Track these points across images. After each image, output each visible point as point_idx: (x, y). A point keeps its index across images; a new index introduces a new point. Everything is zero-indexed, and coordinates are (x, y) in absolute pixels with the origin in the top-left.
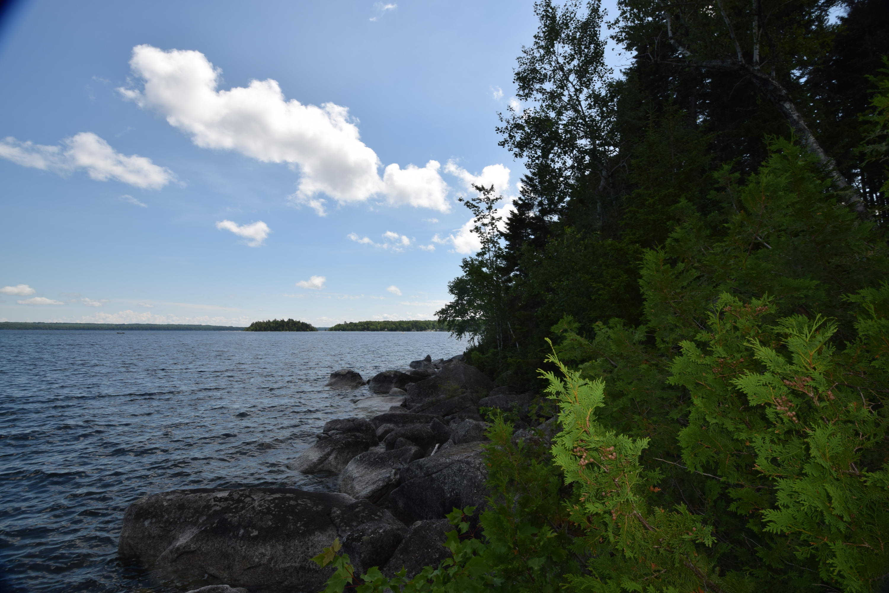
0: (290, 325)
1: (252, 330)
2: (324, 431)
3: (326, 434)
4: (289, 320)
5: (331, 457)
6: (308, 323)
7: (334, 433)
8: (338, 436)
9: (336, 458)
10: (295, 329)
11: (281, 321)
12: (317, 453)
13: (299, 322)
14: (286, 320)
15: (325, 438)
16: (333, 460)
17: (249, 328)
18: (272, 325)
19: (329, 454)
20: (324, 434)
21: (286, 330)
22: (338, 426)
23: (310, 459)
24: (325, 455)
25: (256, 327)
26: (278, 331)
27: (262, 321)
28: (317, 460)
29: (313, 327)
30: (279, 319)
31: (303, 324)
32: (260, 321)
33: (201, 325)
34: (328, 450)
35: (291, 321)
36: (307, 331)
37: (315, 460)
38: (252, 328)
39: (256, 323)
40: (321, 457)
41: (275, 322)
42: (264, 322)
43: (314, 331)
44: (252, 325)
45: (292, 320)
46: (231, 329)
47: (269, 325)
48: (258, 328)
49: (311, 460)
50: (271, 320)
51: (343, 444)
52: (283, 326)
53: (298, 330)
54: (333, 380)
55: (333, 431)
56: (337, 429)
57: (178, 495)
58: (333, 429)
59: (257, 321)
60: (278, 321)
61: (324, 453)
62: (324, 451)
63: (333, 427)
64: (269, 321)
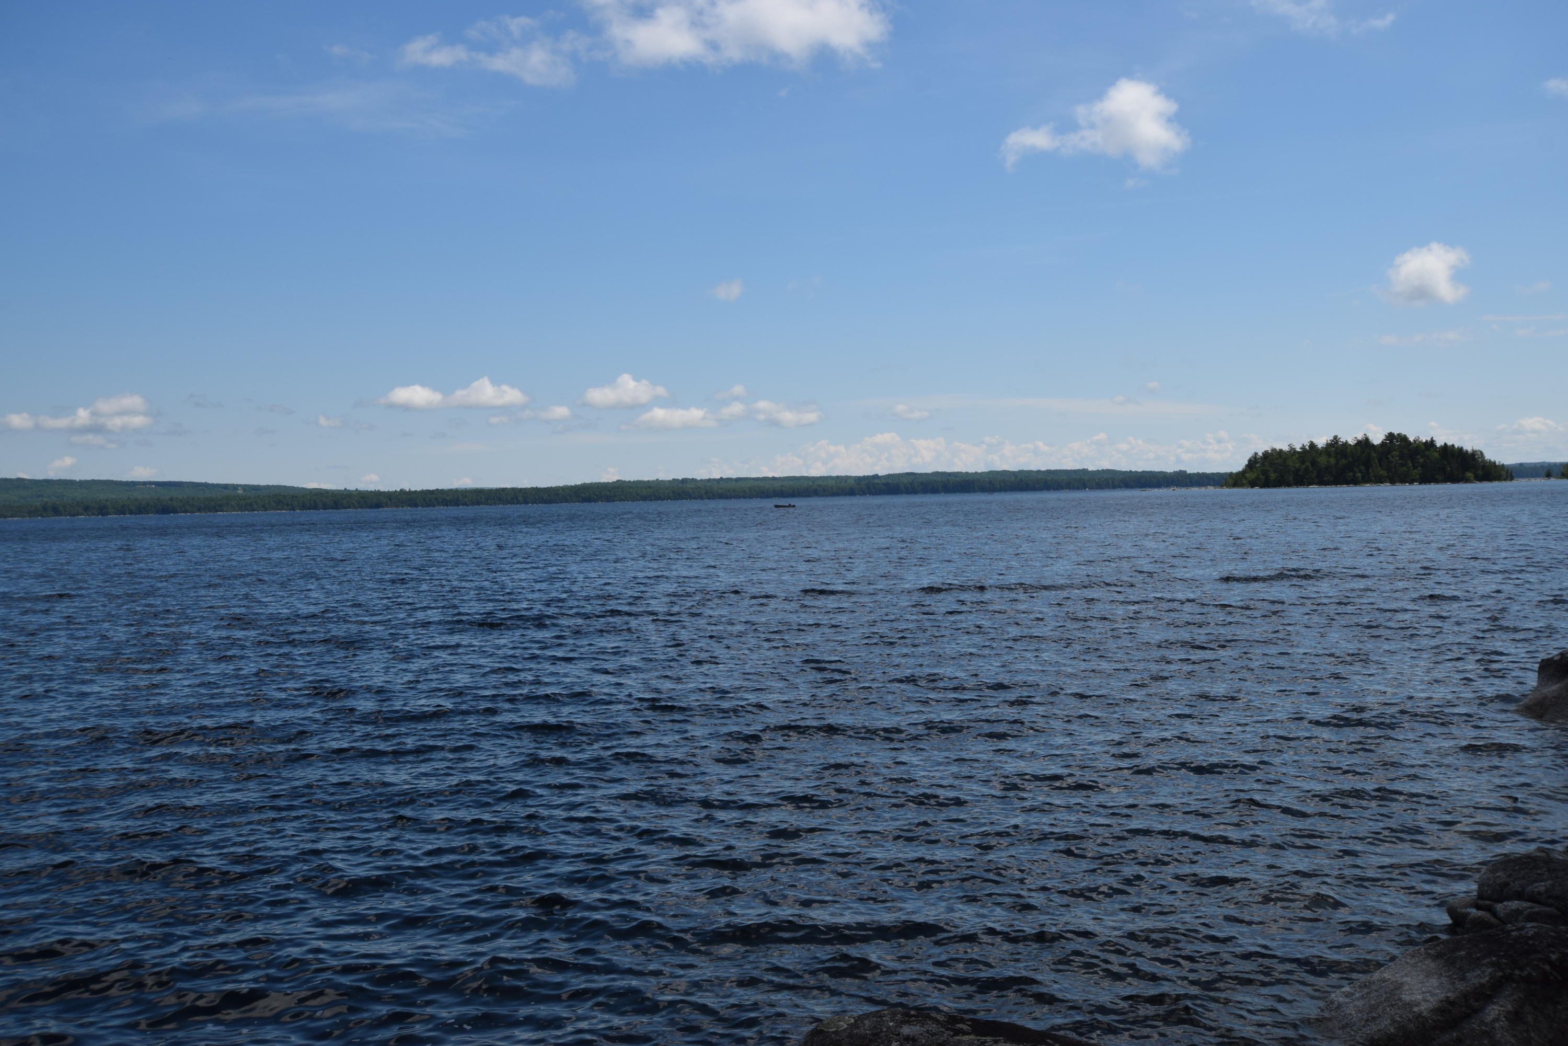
0: (1395, 457)
1: (1253, 484)
2: (1481, 896)
3: (1489, 909)
4: (1391, 436)
5: (1493, 1011)
6: (1468, 447)
7: (1518, 912)
8: (1531, 928)
9: (1515, 1017)
10: (1416, 472)
11: (1359, 443)
12: (1434, 981)
13: (1431, 444)
14: (1377, 439)
15: (1480, 924)
16: (1503, 1023)
17: (1242, 474)
18: (1323, 460)
19: (1484, 995)
20: (1478, 907)
21: (1379, 480)
22: (1541, 887)
23: (1406, 998)
24: (1465, 996)
25: (1265, 473)
26: (1348, 482)
27: (1286, 448)
28: (1434, 1011)
29: (1493, 465)
30: (1350, 437)
31: (1447, 450)
32: (1278, 447)
33: (1085, 471)
34: (1479, 977)
35: (1395, 442)
36: (1467, 481)
37: (1424, 1008)
38: (1251, 476)
39: (1266, 455)
40: (1448, 1001)
41: (1336, 448)
42: (1293, 452)
43: (1498, 478)
44: (1253, 463)
45: (1403, 439)
46: (1181, 480)
47: (1314, 463)
48: (1273, 476)
49: (1410, 1005)
50: (1321, 442)
51: (1551, 963)
52: (1367, 464)
53: (1426, 479)
54: (1553, 688)
55: (1514, 904)
56: (1533, 899)
57: (933, 1027)
58: (1519, 896)
59: (1267, 448)
60: (1346, 444)
61: (1461, 986)
62: (1463, 979)
63: (1516, 886)
64: (1312, 445)
